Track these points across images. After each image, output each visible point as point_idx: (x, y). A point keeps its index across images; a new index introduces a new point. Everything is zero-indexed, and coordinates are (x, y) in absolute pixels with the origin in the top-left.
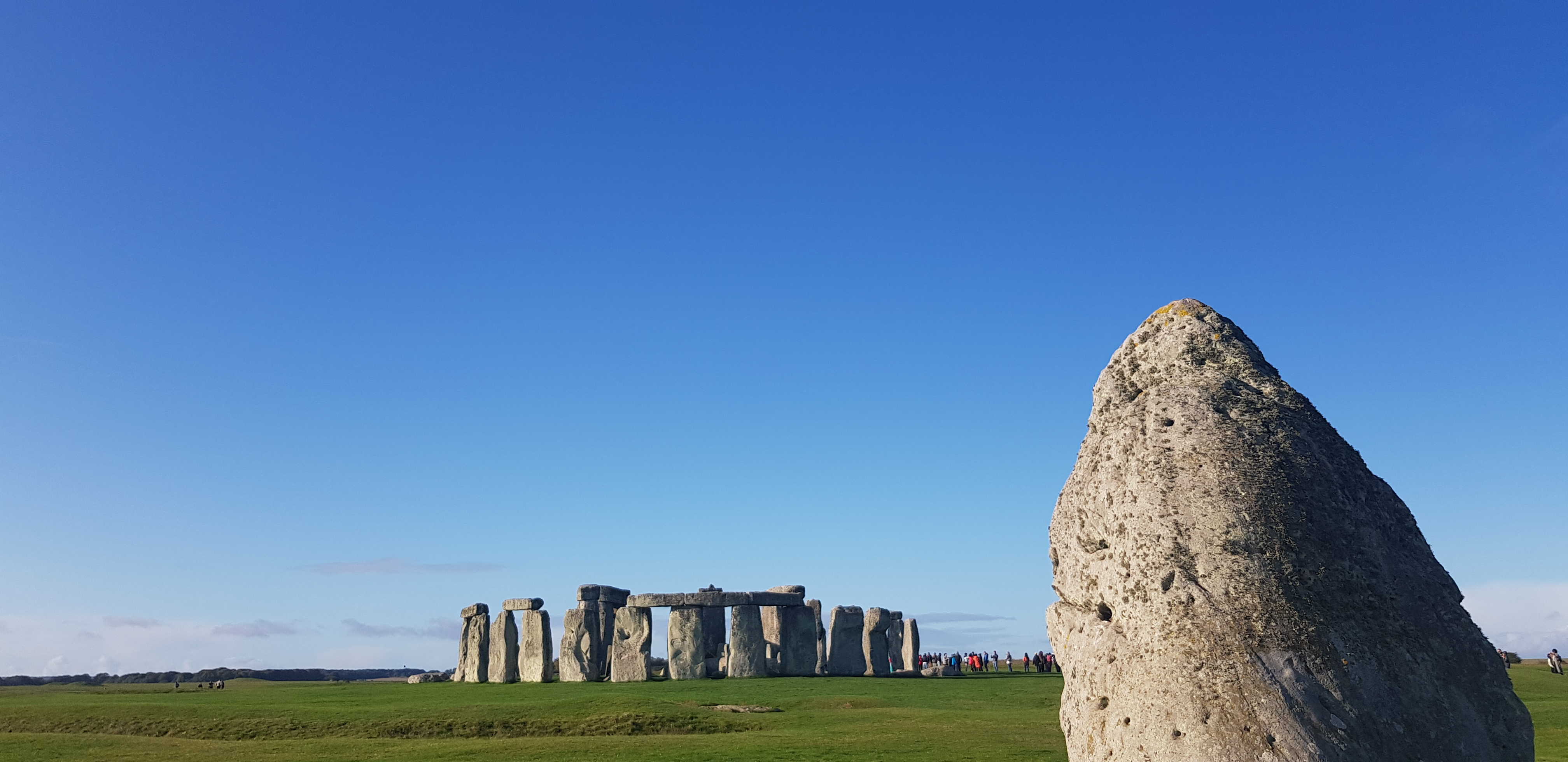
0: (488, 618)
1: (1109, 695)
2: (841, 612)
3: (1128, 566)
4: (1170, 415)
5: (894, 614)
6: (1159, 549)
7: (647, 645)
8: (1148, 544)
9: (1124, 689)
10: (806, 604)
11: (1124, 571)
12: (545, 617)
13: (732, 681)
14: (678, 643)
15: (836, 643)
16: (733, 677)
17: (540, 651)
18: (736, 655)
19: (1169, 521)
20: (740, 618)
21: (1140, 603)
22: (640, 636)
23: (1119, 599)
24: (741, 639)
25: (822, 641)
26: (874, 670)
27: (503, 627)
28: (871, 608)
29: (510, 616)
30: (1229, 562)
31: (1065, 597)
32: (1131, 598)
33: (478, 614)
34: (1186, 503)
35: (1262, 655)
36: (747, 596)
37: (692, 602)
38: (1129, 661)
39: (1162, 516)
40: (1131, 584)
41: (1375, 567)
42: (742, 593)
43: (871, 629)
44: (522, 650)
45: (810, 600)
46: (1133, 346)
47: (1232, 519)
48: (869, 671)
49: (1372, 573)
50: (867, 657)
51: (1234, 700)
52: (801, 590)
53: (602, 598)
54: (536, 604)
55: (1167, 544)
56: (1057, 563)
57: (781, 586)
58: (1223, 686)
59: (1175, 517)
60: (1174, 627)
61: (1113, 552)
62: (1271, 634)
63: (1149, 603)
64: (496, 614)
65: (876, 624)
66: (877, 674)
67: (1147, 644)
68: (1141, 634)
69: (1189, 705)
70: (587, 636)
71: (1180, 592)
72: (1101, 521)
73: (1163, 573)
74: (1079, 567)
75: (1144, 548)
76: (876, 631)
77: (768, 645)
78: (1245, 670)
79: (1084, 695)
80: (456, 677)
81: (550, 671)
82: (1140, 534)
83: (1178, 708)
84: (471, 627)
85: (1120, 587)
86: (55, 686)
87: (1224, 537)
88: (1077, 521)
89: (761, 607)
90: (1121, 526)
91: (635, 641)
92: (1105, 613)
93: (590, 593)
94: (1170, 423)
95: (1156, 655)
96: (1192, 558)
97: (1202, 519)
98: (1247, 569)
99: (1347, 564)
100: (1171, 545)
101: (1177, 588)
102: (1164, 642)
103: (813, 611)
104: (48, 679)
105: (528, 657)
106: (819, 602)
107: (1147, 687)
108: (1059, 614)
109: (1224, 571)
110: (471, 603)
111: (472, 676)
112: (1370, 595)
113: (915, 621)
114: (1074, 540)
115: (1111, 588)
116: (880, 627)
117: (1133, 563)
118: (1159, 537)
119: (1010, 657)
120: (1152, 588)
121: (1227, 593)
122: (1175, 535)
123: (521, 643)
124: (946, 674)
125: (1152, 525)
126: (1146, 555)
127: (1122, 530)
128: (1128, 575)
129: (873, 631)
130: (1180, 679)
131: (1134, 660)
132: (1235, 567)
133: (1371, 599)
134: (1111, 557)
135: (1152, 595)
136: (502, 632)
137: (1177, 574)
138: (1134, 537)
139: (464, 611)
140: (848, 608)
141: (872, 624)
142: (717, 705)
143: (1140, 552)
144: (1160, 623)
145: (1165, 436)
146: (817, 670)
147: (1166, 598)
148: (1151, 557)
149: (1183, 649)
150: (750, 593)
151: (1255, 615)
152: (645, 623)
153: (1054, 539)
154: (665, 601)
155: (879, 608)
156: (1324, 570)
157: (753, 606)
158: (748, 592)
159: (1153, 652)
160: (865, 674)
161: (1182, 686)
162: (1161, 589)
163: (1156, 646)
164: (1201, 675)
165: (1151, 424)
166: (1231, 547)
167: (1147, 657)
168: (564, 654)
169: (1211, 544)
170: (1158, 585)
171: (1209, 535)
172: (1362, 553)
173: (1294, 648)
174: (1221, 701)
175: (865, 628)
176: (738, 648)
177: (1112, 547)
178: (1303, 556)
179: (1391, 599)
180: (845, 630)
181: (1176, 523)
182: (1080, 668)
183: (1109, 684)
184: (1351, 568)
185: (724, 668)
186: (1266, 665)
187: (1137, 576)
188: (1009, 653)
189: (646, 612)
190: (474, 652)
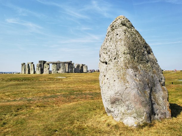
1: (105, 75)
5: (84, 65)
9: (107, 74)
12: (34, 65)
14: (53, 69)
16: (61, 73)
17: (33, 70)
20: (62, 65)
21: (111, 62)
23: (108, 61)
25: (74, 68)
29: (28, 64)
31: (101, 61)
35: (128, 69)
37: (55, 63)
39: (115, 49)
40: (110, 59)
44: (30, 69)
46: (113, 23)
54: (32, 63)
56: (100, 56)
61: (108, 54)
62: (129, 66)
64: (26, 64)
68: (111, 66)
70: (40, 67)
73: (114, 57)
74: (103, 57)
75: (112, 54)
80: (21, 73)
81: (35, 72)
83: (115, 77)
84: (23, 66)
88: (103, 50)
89: (65, 64)
90: (109, 50)
91: (47, 68)
92: (106, 63)
93: (40, 62)
94: (118, 34)
95: (113, 69)
96: (119, 55)
103: (73, 64)
114: (103, 53)
117: (110, 56)
122: (116, 52)
130: (116, 73)
131: (109, 70)
132: (125, 56)
135: (112, 60)
139: (21, 64)
145: (116, 37)
153: (100, 53)
154: (51, 63)
162: (114, 60)
164: (119, 72)
165: (115, 35)
168: (37, 70)
175: (80, 67)
182: (102, 71)
187: (111, 58)
189: (49, 64)
190: (23, 70)
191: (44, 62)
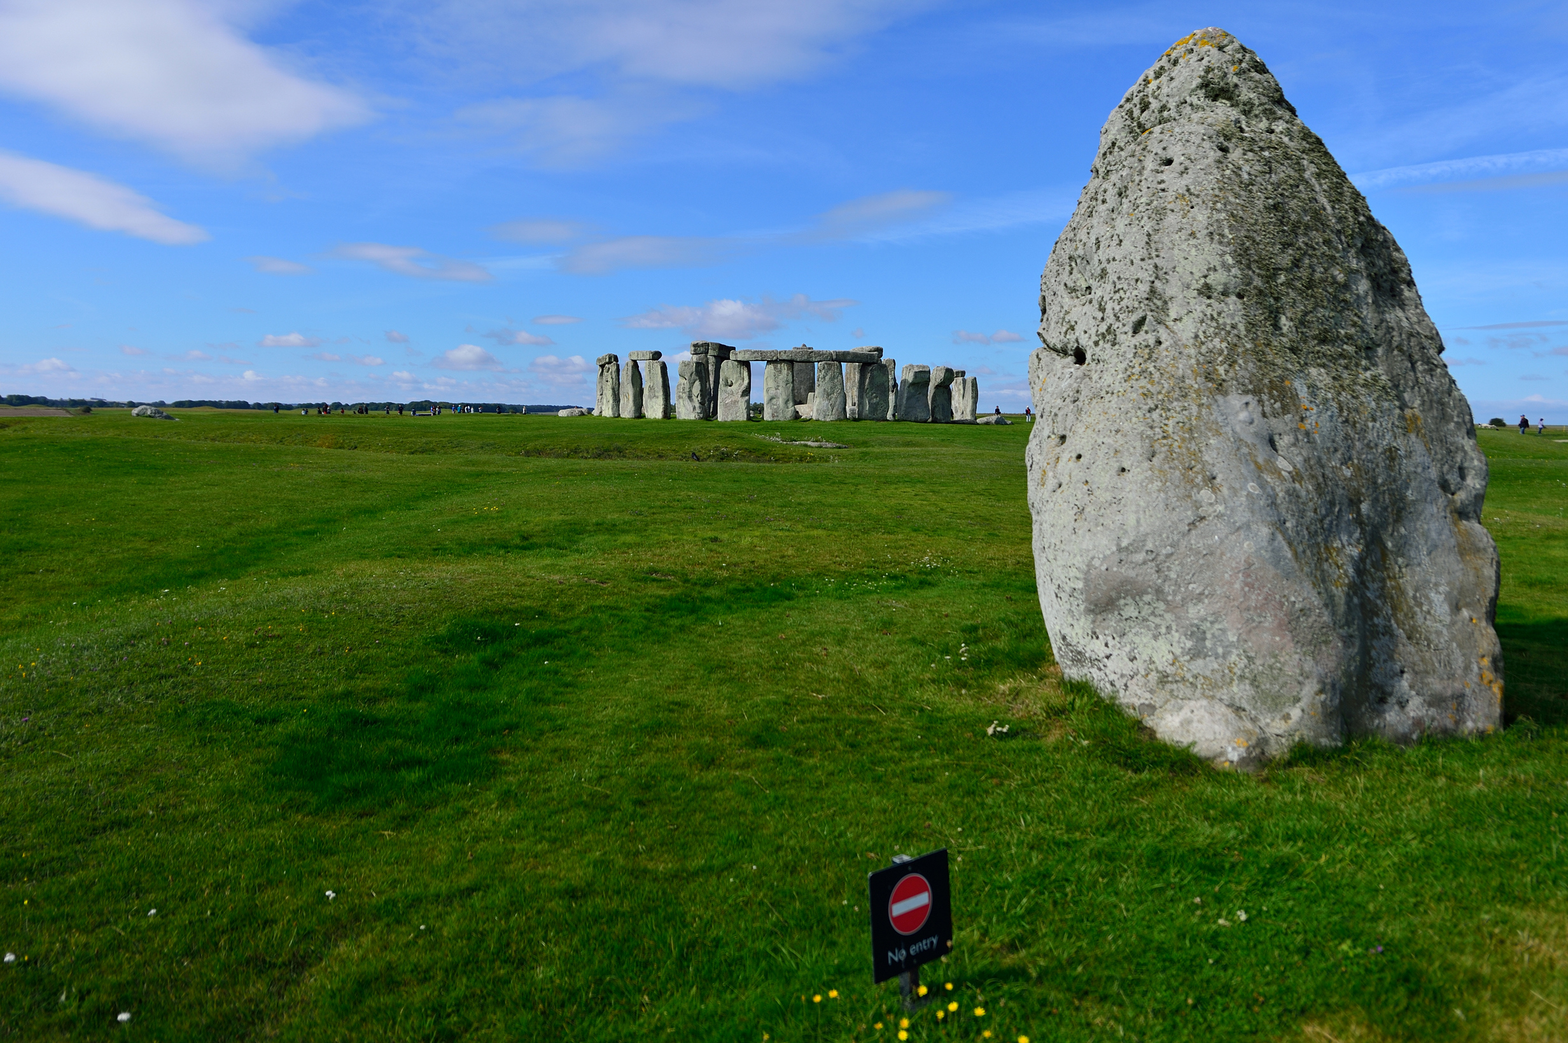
0: (618, 366)
1: (1067, 433)
3: (1105, 311)
4: (1169, 154)
6: (1135, 292)
7: (747, 392)
8: (1126, 287)
9: (1080, 428)
10: (883, 362)
11: (1099, 315)
12: (664, 368)
14: (772, 392)
15: (906, 395)
17: (660, 394)
19: (1149, 265)
20: (824, 372)
21: (1108, 346)
22: (740, 385)
23: (1091, 343)
24: (825, 389)
25: (895, 393)
27: (630, 373)
29: (635, 364)
30: (1204, 306)
31: (1047, 343)
32: (1101, 343)
33: (609, 363)
34: (1170, 245)
35: (1217, 396)
37: (784, 357)
38: (1090, 402)
39: (1143, 260)
40: (1103, 328)
44: (646, 392)
46: (1147, 82)
47: (1214, 262)
48: (932, 418)
51: (1183, 440)
53: (711, 352)
54: (657, 355)
55: (1144, 288)
56: (1044, 311)
59: (1156, 260)
60: (1137, 370)
61: (1093, 297)
62: (1233, 378)
63: (1117, 347)
67: (1110, 386)
68: (1105, 377)
69: (1138, 444)
70: (697, 383)
71: (1149, 336)
72: (1088, 267)
73: (1135, 317)
74: (1062, 315)
75: (1123, 293)
79: (1046, 433)
80: (595, 413)
81: (668, 410)
82: (1119, 278)
83: (1126, 446)
84: (605, 373)
85: (1093, 331)
87: (1203, 280)
88: (1068, 268)
89: (843, 364)
90: (1103, 270)
91: (738, 387)
92: (1080, 357)
93: (701, 349)
94: (1169, 162)
95: (1115, 396)
96: (1165, 302)
97: (1183, 262)
98: (1220, 313)
100: (1148, 289)
101: (1147, 332)
102: (1124, 384)
103: (888, 368)
105: (651, 398)
107: (1101, 426)
108: (1040, 359)
109: (1197, 315)
110: (604, 353)
111: (608, 412)
114: (1062, 287)
115: (1086, 332)
117: (1109, 307)
118: (1137, 280)
120: (1122, 331)
122: (1152, 279)
123: (645, 386)
125: (1132, 268)
126: (1122, 299)
127: (1102, 275)
128: (1103, 320)
129: (938, 386)
130: (1134, 420)
131: (1094, 401)
132: (1209, 311)
134: (1090, 302)
135: (1121, 338)
136: (630, 378)
137: (1149, 318)
138: (1115, 282)
139: (599, 360)
142: (795, 441)
143: (1117, 296)
144: (1124, 365)
145: (1160, 177)
146: (889, 417)
147: (1135, 341)
148: (1125, 301)
152: (746, 374)
153: (1044, 287)
154: (762, 356)
157: (836, 363)
160: (929, 420)
161: (1134, 424)
162: (1130, 333)
163: (1117, 387)
165: (1150, 164)
166: (1208, 291)
167: (1108, 397)
168: (680, 397)
169: (1188, 288)
170: (1129, 328)
171: (1188, 278)
173: (1256, 392)
176: (822, 397)
177: (1093, 293)
180: (914, 384)
181: (1156, 267)
182: (1048, 409)
183: (1068, 424)
186: (1222, 408)
187: (1111, 319)
189: (746, 364)
190: (609, 393)
191: (724, 352)
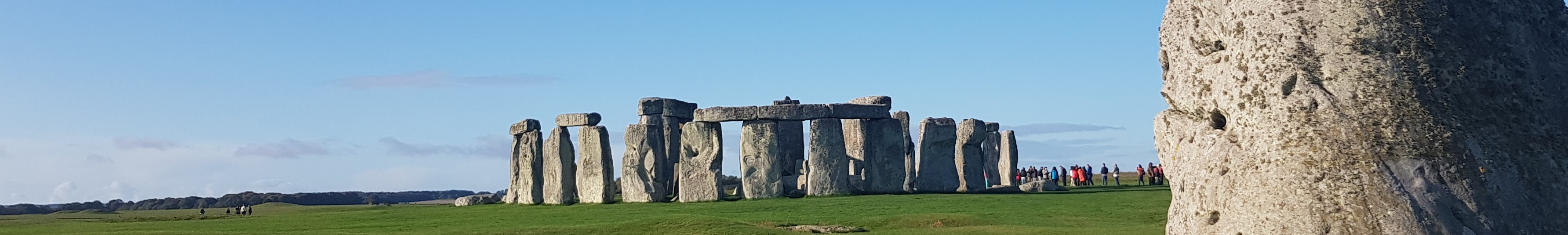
0: (540, 134)
1: (1220, 209)
2: (931, 124)
3: (1245, 69)
5: (990, 125)
6: (1281, 50)
7: (717, 162)
8: (1269, 44)
9: (1237, 203)
10: (892, 117)
11: (1241, 75)
12: (604, 133)
13: (812, 199)
14: (752, 160)
15: (926, 158)
16: (813, 196)
17: (601, 170)
18: (815, 172)
19: (1293, 18)
20: (820, 132)
21: (1257, 109)
22: (709, 153)
23: (1234, 106)
24: (821, 154)
25: (911, 156)
26: (967, 186)
27: (557, 144)
28: (965, 120)
29: (564, 132)
30: (1359, 63)
31: (1175, 104)
32: (1247, 105)
33: (528, 130)
35: (1390, 163)
36: (827, 107)
37: (766, 115)
38: (1243, 173)
39: (1285, 13)
40: (1248, 89)
41: (1522, 65)
42: (821, 105)
43: (965, 142)
44: (580, 169)
45: (897, 112)
47: (1363, 15)
48: (963, 187)
49: (1517, 71)
50: (960, 172)
51: (1358, 212)
52: (887, 100)
53: (666, 112)
54: (593, 119)
55: (1290, 44)
56: (1167, 67)
57: (865, 96)
58: (1346, 198)
59: (1300, 14)
60: (1295, 135)
61: (1229, 54)
62: (1401, 141)
63: (1267, 110)
64: (548, 131)
65: (970, 136)
66: (970, 191)
67: (1264, 154)
68: (1257, 143)
69: (1308, 219)
70: (650, 153)
71: (1302, 96)
72: (1217, 20)
73: (1284, 77)
74: (1191, 72)
75: (1264, 49)
76: (970, 145)
77: (851, 161)
78: (1371, 180)
79: (1193, 209)
80: (509, 199)
81: (612, 191)
82: (1260, 34)
83: (1295, 222)
84: (522, 145)
85: (1236, 93)
86: (63, 215)
87: (1354, 35)
88: (1192, 21)
89: (842, 120)
90: (1240, 24)
91: (705, 158)
92: (1219, 121)
93: (652, 107)
95: (1273, 165)
96: (1317, 59)
97: (1331, 15)
98: (1378, 70)
99: (1490, 62)
100: (1295, 46)
101: (1299, 92)
102: (1282, 152)
103: (900, 123)
104: (57, 207)
105: (587, 176)
106: (907, 113)
107: (1262, 200)
108: (1168, 123)
109: (1353, 72)
110: (521, 119)
111: (526, 198)
112: (1514, 97)
113: (1013, 132)
114: (1188, 41)
115: (1226, 93)
116: (974, 140)
117: (1251, 65)
118: (1281, 36)
119: (1117, 169)
120: (1270, 93)
121: (1355, 97)
122: (1299, 34)
123: (579, 161)
124: (1047, 189)
125: (1273, 23)
126: (1266, 57)
127: (1240, 29)
128: (1246, 79)
129: (966, 144)
131: (1249, 171)
132: (1365, 69)
133: (1515, 101)
134: (1227, 59)
135: (1271, 100)
136: (557, 150)
137: (1300, 77)
138: (1254, 37)
139: (513, 128)
140: (939, 120)
141: (965, 137)
142: (796, 225)
143: (1260, 54)
144: (1278, 130)
146: (906, 187)
147: (1286, 104)
148: (1271, 58)
149: (1303, 159)
150: (831, 105)
151: (1385, 120)
152: (715, 139)
153: (1164, 41)
154: (736, 114)
155: (974, 120)
156: (1464, 69)
157: (834, 119)
158: (827, 104)
159: (1270, 162)
160: (958, 190)
161: (1301, 198)
162: (1281, 94)
163: (1274, 156)
164: (1322, 186)
166: (1362, 46)
167: (1263, 167)
168: (626, 173)
169: (1339, 44)
170: (1278, 89)
171: (1337, 33)
172: (1508, 50)
173: (1427, 156)
174: (1342, 214)
175: (957, 141)
176: (818, 165)
177: (1229, 49)
178: (1441, 55)
179: (1538, 101)
180: (936, 143)
181: (1301, 20)
182: (1189, 181)
183: (1221, 198)
184: (1495, 68)
185: (803, 186)
186: (1395, 175)
187: (1256, 80)
188: (1116, 165)
189: (715, 126)
190: (526, 171)
191: (683, 111)
